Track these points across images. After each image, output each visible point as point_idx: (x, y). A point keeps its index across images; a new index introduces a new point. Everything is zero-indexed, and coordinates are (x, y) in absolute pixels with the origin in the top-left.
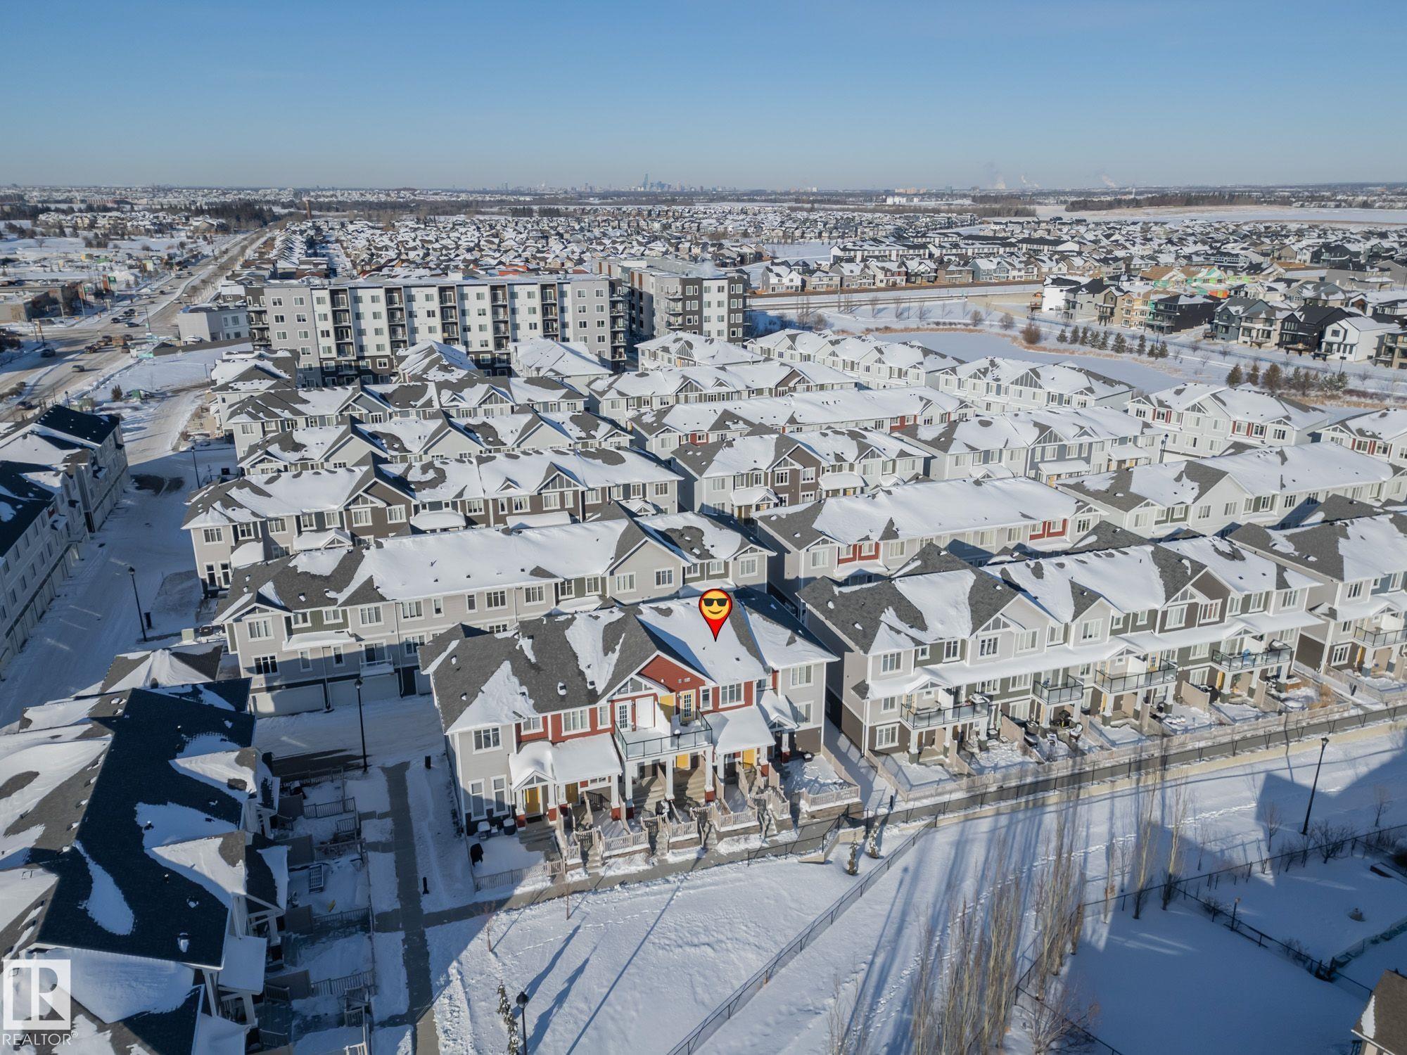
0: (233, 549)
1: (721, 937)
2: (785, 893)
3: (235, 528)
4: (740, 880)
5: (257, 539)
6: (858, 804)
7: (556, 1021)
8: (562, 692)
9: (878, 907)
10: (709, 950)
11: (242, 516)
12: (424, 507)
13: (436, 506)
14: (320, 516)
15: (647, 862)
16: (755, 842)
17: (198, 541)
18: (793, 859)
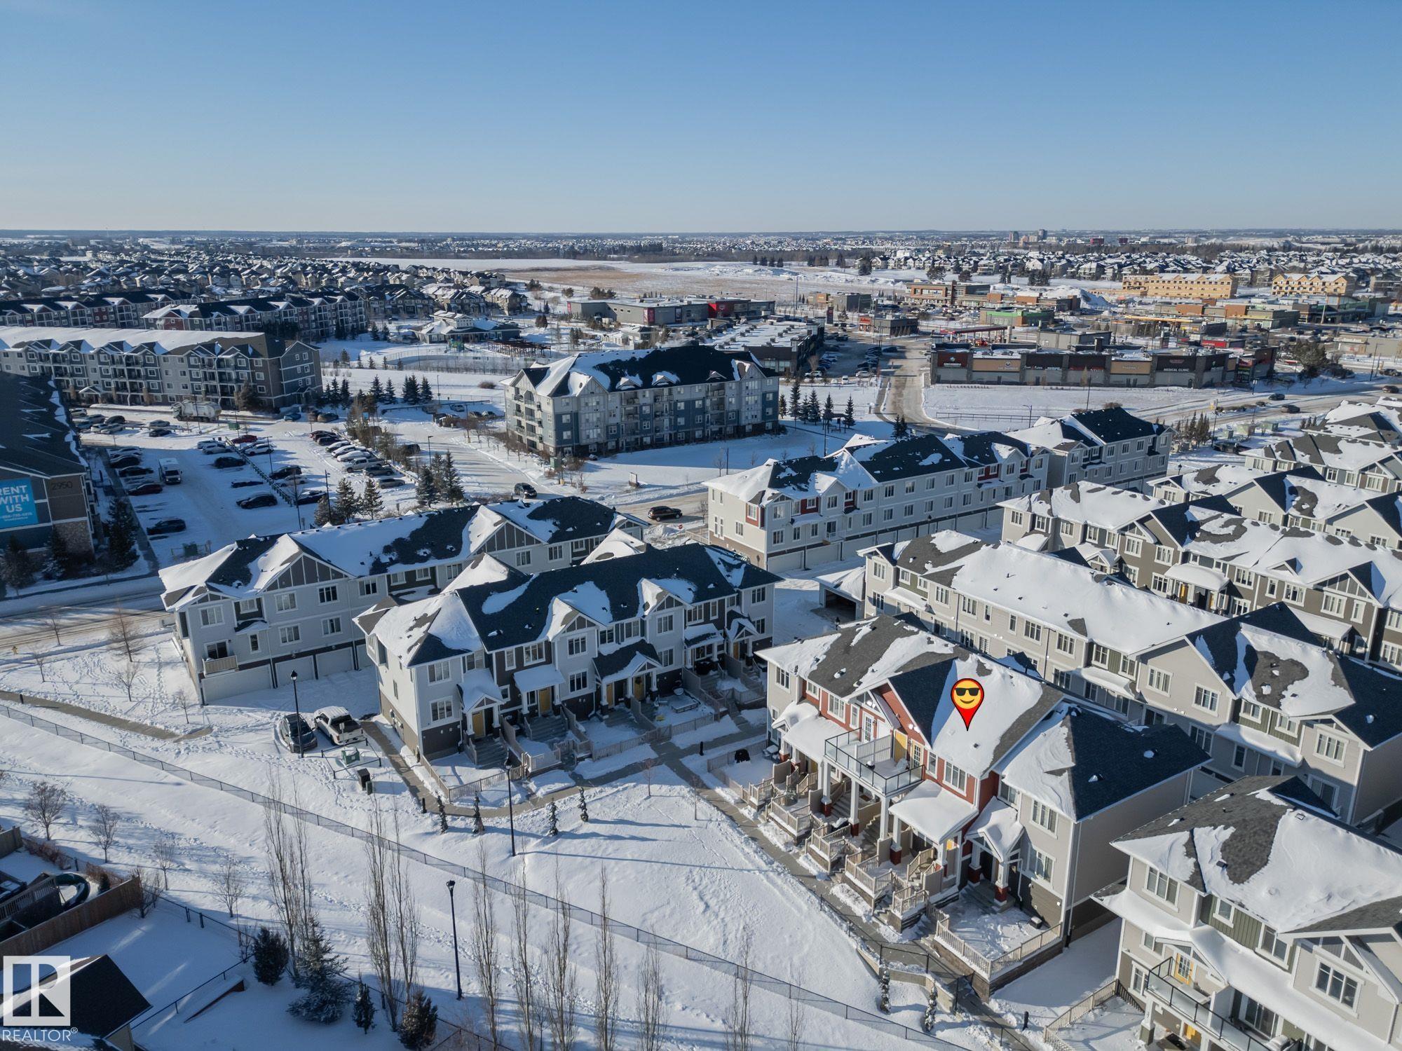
0: (1026, 534)
1: (722, 915)
2: (806, 948)
3: (1034, 516)
4: (799, 909)
5: (1046, 534)
6: (983, 980)
7: (593, 841)
8: (837, 675)
9: (838, 1036)
10: (702, 906)
11: (1041, 509)
12: (1195, 559)
13: (1206, 562)
14: (1103, 532)
15: (786, 844)
16: (861, 909)
17: (1007, 516)
18: (854, 943)
